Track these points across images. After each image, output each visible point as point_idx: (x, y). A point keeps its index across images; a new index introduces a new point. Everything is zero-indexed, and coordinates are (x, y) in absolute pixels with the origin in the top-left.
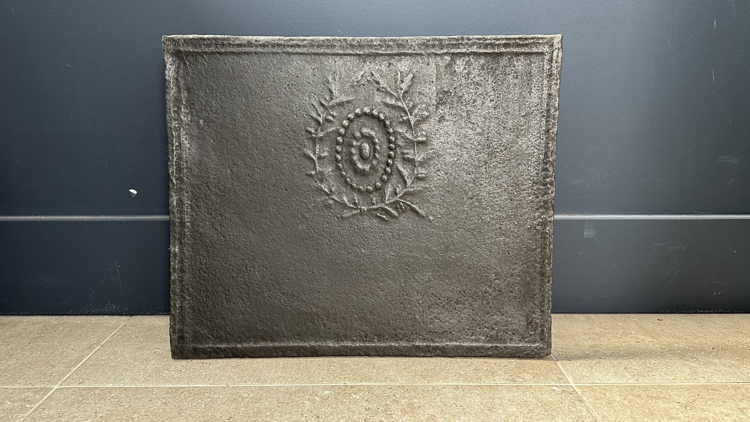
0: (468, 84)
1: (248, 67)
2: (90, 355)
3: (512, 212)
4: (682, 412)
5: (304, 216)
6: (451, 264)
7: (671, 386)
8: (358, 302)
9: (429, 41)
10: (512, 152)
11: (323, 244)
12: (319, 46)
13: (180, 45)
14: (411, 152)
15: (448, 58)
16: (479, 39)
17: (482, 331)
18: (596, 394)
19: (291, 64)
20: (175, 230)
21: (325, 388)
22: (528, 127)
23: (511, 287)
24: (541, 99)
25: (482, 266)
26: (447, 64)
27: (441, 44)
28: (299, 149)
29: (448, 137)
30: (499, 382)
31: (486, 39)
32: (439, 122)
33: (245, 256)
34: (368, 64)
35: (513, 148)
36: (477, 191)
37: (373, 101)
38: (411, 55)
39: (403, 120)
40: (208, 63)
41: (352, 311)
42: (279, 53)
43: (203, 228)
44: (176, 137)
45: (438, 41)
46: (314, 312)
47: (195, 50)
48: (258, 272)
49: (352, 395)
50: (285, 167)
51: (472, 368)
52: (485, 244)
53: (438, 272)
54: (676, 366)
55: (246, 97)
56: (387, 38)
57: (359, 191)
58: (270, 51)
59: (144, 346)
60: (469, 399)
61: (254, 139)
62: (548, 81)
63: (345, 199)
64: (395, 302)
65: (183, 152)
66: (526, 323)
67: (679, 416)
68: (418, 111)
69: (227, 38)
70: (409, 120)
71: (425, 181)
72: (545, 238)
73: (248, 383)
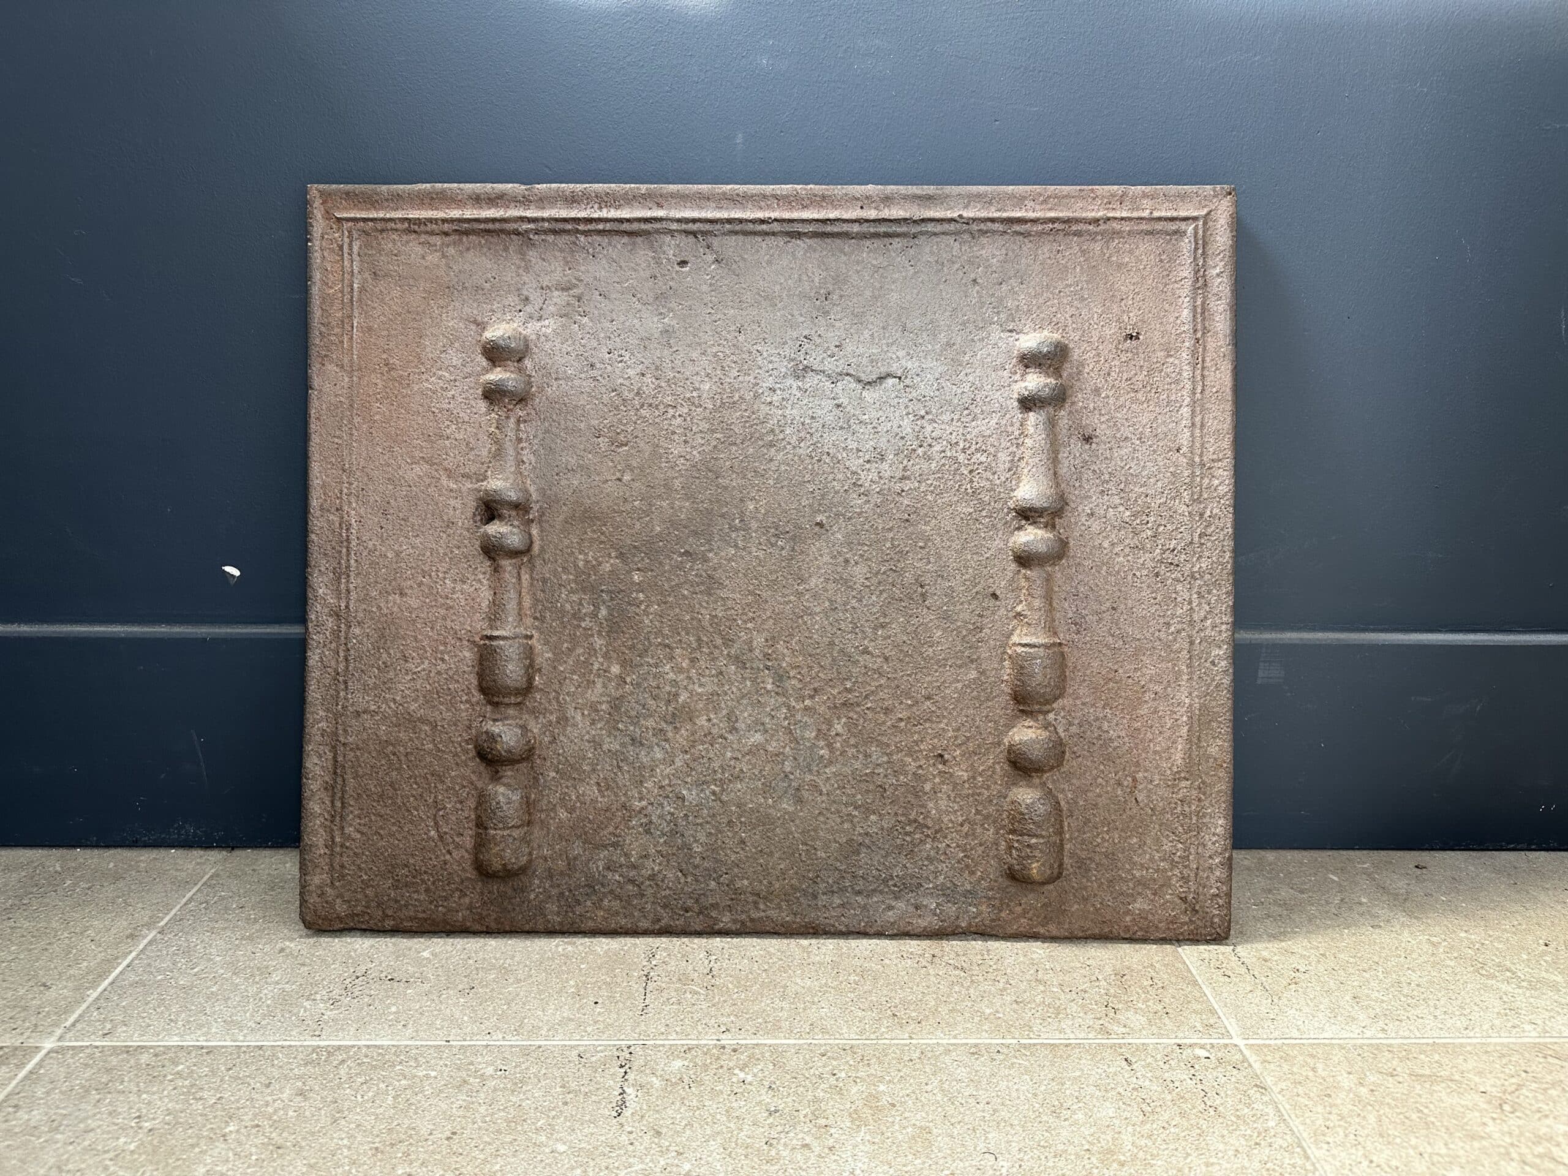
2: (134, 954)
4: (1494, 1119)
7: (1462, 1045)
18: (1295, 1070)
21: (673, 1053)
30: (1072, 1036)
49: (736, 1071)
51: (1009, 998)
54: (1468, 993)
59: (257, 931)
60: (1005, 1083)
67: (1488, 1130)
73: (494, 1038)
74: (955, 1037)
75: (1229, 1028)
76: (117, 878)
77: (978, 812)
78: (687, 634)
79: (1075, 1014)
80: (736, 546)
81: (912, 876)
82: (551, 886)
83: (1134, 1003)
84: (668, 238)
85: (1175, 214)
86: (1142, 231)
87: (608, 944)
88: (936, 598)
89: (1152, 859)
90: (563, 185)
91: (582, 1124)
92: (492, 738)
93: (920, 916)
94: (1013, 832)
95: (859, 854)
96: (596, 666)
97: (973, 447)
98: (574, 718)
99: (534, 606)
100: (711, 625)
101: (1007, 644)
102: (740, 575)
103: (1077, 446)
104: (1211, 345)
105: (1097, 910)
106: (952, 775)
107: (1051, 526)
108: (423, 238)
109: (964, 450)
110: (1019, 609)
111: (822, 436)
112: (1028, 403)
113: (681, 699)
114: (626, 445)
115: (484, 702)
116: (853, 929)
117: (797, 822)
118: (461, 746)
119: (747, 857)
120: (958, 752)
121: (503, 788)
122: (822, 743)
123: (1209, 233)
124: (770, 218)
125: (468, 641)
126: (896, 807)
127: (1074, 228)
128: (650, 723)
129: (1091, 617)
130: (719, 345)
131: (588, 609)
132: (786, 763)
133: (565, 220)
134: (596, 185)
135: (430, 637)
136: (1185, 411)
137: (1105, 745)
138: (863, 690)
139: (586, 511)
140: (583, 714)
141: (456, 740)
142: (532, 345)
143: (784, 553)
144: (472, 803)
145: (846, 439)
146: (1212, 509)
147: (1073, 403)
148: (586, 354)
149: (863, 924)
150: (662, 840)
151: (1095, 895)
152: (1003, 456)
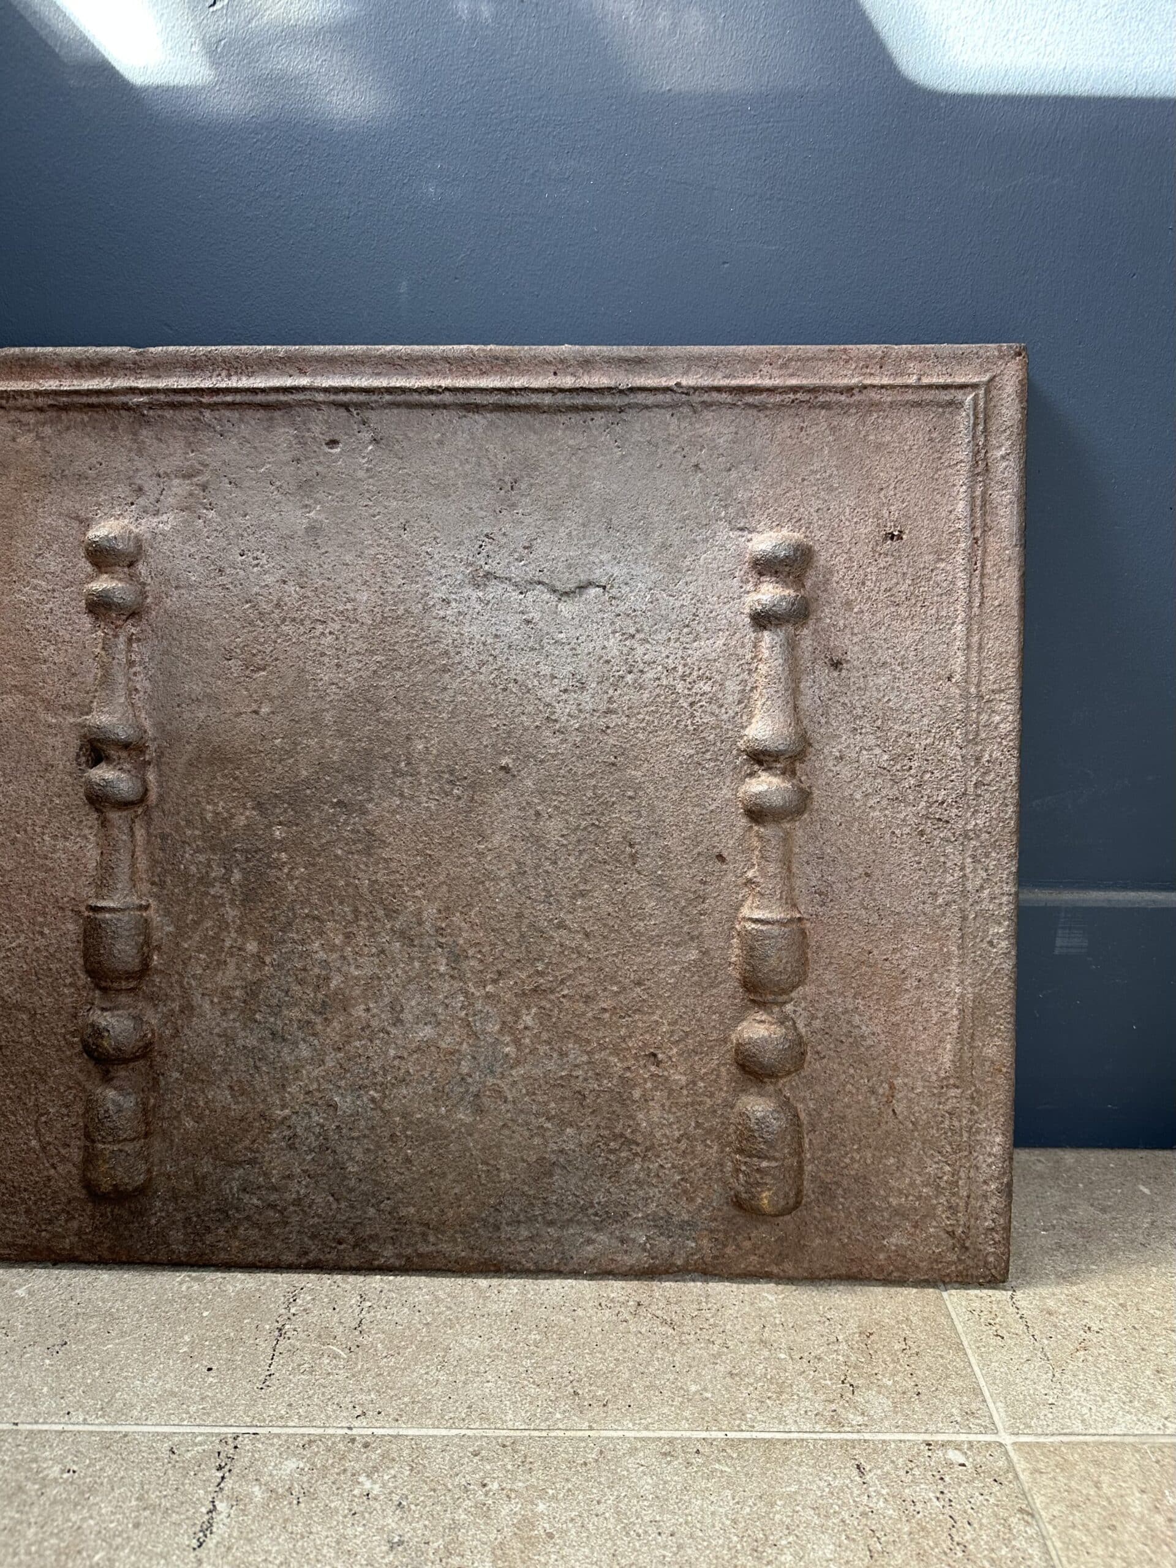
75: (995, 1417)
77: (698, 1125)
78: (341, 903)
79: (802, 1394)
80: (401, 795)
81: (617, 1204)
82: (175, 1210)
83: (880, 1377)
84: (314, 413)
85: (949, 381)
86: (907, 402)
87: (242, 1282)
88: (648, 860)
89: (912, 1184)
90: (184, 348)
92: (98, 1032)
93: (626, 1251)
94: (741, 1151)
95: (551, 1176)
96: (228, 943)
97: (695, 673)
98: (201, 1006)
99: (151, 868)
100: (371, 892)
101: (736, 917)
102: (407, 831)
103: (823, 673)
104: (993, 544)
105: (844, 1245)
106: (666, 1079)
107: (789, 772)
108: (14, 415)
109: (683, 678)
110: (750, 874)
111: (507, 659)
112: (762, 620)
113: (333, 984)
114: (264, 669)
115: (92, 986)
116: (543, 1267)
117: (476, 1136)
118: (65, 1039)
119: (413, 1179)
120: (675, 1050)
121: (114, 1092)
122: (508, 1039)
123: (992, 404)
124: (440, 387)
125: (72, 910)
126: (598, 1119)
127: (821, 399)
128: (295, 1013)
129: (839, 885)
130: (378, 545)
131: (217, 872)
132: (463, 1063)
133: (185, 391)
134: (224, 348)
135: (26, 905)
136: (959, 629)
137: (856, 1044)
138: (558, 974)
139: (214, 749)
140: (212, 1002)
141: (59, 1031)
142: (145, 546)
143: (461, 804)
144: (79, 1108)
145: (538, 663)
146: (992, 752)
147: (819, 620)
148: (213, 557)
149: (556, 1261)
150: (309, 1158)
151: (842, 1228)
152: (732, 686)
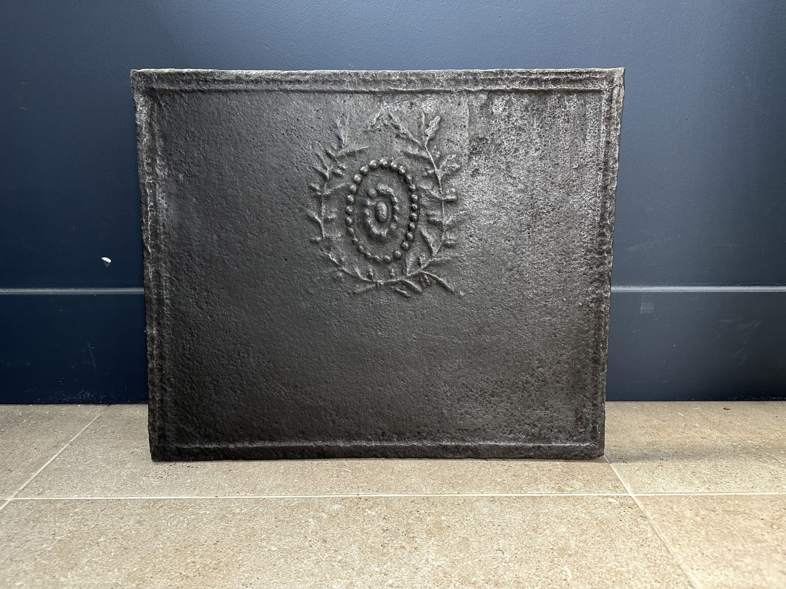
0: (508, 128)
1: (238, 108)
2: (56, 455)
3: (560, 286)
4: (768, 532)
5: (307, 292)
6: (486, 349)
7: (750, 496)
8: (373, 395)
9: (460, 75)
10: (561, 213)
11: (331, 325)
12: (325, 82)
13: (153, 82)
14: (437, 214)
15: (484, 97)
16: (523, 73)
17: (522, 428)
18: (662, 508)
19: (290, 105)
20: (151, 310)
21: (334, 501)
22: (582, 182)
23: (558, 376)
24: (597, 148)
25: (523, 351)
26: (483, 104)
27: (475, 79)
28: (301, 210)
29: (483, 195)
30: (543, 492)
31: (531, 74)
32: (472, 176)
33: (237, 340)
34: (386, 104)
35: (563, 208)
36: (518, 261)
37: (391, 150)
38: (438, 92)
39: (428, 174)
40: (188, 104)
41: (367, 405)
42: (274, 91)
43: (185, 306)
44: (150, 196)
45: (472, 76)
46: (321, 406)
47: (171, 88)
48: (254, 358)
49: (367, 510)
50: (284, 232)
51: (510, 474)
52: (526, 325)
53: (469, 358)
54: (753, 470)
55: (235, 146)
56: (408, 72)
57: (374, 261)
58: (264, 88)
59: (120, 443)
60: (508, 515)
61: (245, 197)
62: (606, 126)
63: (358, 271)
64: (418, 394)
65: (159, 213)
66: (575, 419)
67: (765, 538)
68: (447, 163)
69: (211, 72)
70: (435, 174)
71: (455, 249)
72: (600, 318)
73: (241, 494)
74: (482, 493)
75: (627, 488)
76: (50, 418)
79: (545, 482)
91: (285, 537)
